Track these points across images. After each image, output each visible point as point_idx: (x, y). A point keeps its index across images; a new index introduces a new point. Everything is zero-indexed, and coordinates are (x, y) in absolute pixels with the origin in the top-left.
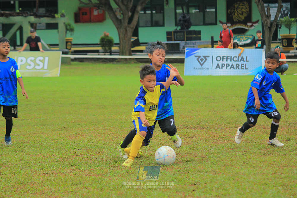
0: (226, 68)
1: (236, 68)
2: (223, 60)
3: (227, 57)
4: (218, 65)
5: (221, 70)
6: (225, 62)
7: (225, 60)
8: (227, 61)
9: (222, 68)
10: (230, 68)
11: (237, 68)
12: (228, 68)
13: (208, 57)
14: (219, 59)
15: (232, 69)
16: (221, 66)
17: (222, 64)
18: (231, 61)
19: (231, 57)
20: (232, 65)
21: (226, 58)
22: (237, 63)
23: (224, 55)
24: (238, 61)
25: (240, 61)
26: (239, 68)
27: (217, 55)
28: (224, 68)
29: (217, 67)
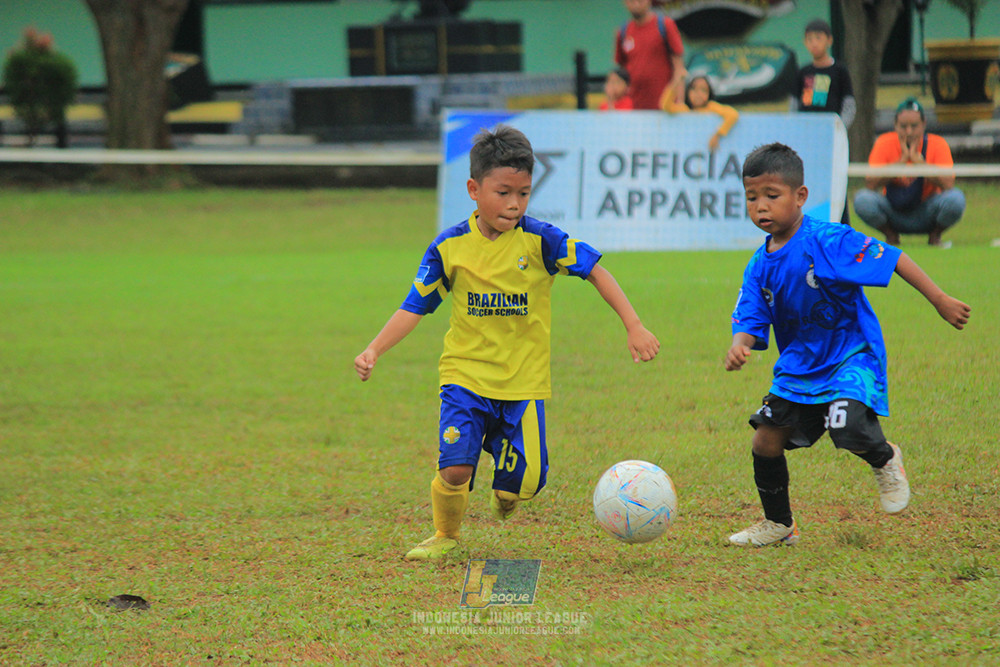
0: (652, 212)
1: (702, 214)
2: (634, 174)
3: (656, 154)
4: (610, 196)
5: (624, 222)
6: (644, 182)
7: (644, 172)
8: (654, 174)
9: (630, 213)
10: (672, 214)
11: (708, 213)
12: (663, 211)
13: (560, 155)
14: (612, 165)
15: (681, 216)
16: (622, 202)
17: (631, 194)
18: (674, 174)
19: (675, 157)
20: (682, 196)
21: (649, 161)
22: (706, 184)
23: (639, 148)
24: (711, 175)
25: (722, 176)
26: (713, 214)
27: (605, 148)
28: (642, 211)
29: (603, 208)
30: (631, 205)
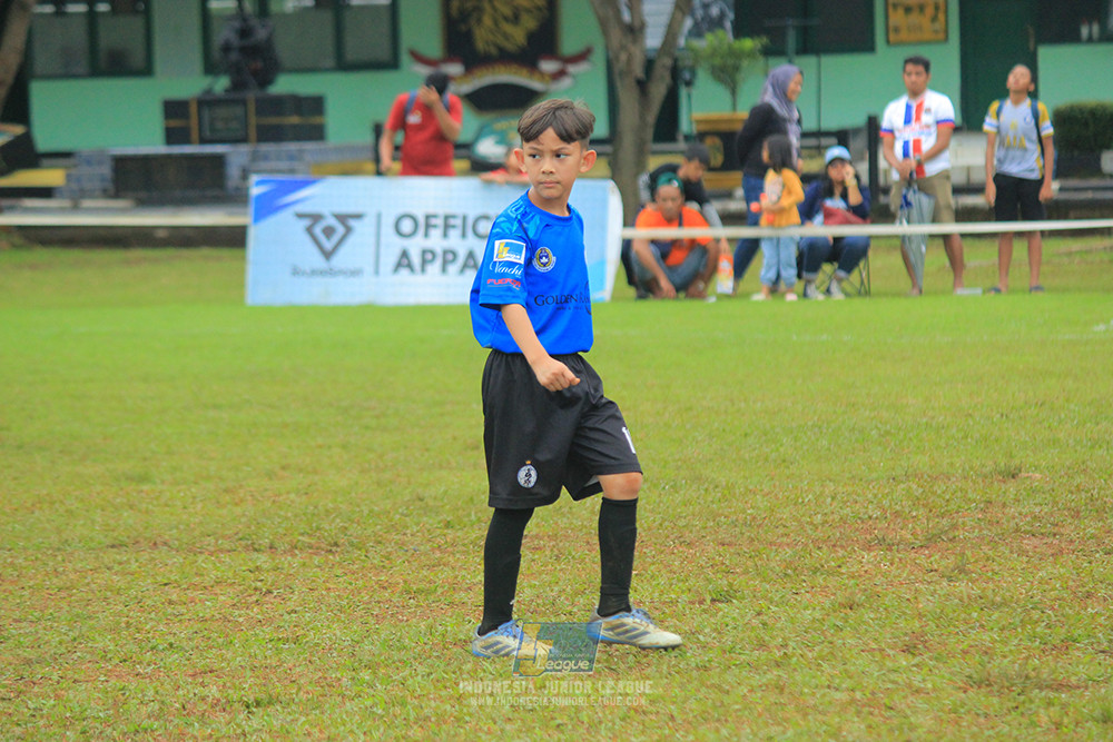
0: (444, 270)
2: (426, 235)
3: (447, 218)
4: (405, 254)
5: (418, 278)
6: (436, 241)
7: (436, 234)
8: (445, 235)
9: (423, 270)
12: (453, 269)
13: (358, 216)
14: (407, 226)
16: (416, 259)
17: (424, 252)
18: (464, 235)
19: (464, 218)
21: (441, 222)
23: (431, 211)
27: (401, 211)
28: (434, 268)
29: (399, 265)
30: (424, 262)
